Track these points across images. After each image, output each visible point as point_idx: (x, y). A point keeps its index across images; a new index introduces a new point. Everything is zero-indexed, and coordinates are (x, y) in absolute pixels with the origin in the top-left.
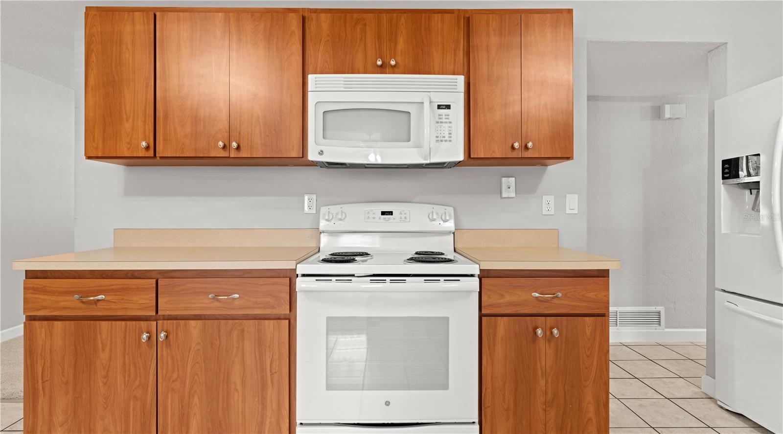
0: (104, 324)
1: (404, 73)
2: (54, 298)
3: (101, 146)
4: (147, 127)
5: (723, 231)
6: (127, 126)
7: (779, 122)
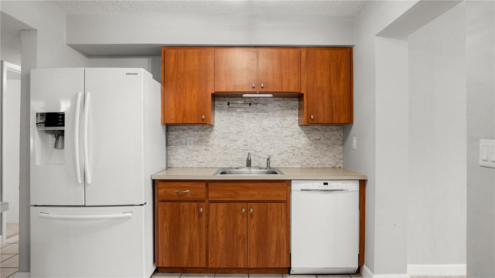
7: (77, 95)
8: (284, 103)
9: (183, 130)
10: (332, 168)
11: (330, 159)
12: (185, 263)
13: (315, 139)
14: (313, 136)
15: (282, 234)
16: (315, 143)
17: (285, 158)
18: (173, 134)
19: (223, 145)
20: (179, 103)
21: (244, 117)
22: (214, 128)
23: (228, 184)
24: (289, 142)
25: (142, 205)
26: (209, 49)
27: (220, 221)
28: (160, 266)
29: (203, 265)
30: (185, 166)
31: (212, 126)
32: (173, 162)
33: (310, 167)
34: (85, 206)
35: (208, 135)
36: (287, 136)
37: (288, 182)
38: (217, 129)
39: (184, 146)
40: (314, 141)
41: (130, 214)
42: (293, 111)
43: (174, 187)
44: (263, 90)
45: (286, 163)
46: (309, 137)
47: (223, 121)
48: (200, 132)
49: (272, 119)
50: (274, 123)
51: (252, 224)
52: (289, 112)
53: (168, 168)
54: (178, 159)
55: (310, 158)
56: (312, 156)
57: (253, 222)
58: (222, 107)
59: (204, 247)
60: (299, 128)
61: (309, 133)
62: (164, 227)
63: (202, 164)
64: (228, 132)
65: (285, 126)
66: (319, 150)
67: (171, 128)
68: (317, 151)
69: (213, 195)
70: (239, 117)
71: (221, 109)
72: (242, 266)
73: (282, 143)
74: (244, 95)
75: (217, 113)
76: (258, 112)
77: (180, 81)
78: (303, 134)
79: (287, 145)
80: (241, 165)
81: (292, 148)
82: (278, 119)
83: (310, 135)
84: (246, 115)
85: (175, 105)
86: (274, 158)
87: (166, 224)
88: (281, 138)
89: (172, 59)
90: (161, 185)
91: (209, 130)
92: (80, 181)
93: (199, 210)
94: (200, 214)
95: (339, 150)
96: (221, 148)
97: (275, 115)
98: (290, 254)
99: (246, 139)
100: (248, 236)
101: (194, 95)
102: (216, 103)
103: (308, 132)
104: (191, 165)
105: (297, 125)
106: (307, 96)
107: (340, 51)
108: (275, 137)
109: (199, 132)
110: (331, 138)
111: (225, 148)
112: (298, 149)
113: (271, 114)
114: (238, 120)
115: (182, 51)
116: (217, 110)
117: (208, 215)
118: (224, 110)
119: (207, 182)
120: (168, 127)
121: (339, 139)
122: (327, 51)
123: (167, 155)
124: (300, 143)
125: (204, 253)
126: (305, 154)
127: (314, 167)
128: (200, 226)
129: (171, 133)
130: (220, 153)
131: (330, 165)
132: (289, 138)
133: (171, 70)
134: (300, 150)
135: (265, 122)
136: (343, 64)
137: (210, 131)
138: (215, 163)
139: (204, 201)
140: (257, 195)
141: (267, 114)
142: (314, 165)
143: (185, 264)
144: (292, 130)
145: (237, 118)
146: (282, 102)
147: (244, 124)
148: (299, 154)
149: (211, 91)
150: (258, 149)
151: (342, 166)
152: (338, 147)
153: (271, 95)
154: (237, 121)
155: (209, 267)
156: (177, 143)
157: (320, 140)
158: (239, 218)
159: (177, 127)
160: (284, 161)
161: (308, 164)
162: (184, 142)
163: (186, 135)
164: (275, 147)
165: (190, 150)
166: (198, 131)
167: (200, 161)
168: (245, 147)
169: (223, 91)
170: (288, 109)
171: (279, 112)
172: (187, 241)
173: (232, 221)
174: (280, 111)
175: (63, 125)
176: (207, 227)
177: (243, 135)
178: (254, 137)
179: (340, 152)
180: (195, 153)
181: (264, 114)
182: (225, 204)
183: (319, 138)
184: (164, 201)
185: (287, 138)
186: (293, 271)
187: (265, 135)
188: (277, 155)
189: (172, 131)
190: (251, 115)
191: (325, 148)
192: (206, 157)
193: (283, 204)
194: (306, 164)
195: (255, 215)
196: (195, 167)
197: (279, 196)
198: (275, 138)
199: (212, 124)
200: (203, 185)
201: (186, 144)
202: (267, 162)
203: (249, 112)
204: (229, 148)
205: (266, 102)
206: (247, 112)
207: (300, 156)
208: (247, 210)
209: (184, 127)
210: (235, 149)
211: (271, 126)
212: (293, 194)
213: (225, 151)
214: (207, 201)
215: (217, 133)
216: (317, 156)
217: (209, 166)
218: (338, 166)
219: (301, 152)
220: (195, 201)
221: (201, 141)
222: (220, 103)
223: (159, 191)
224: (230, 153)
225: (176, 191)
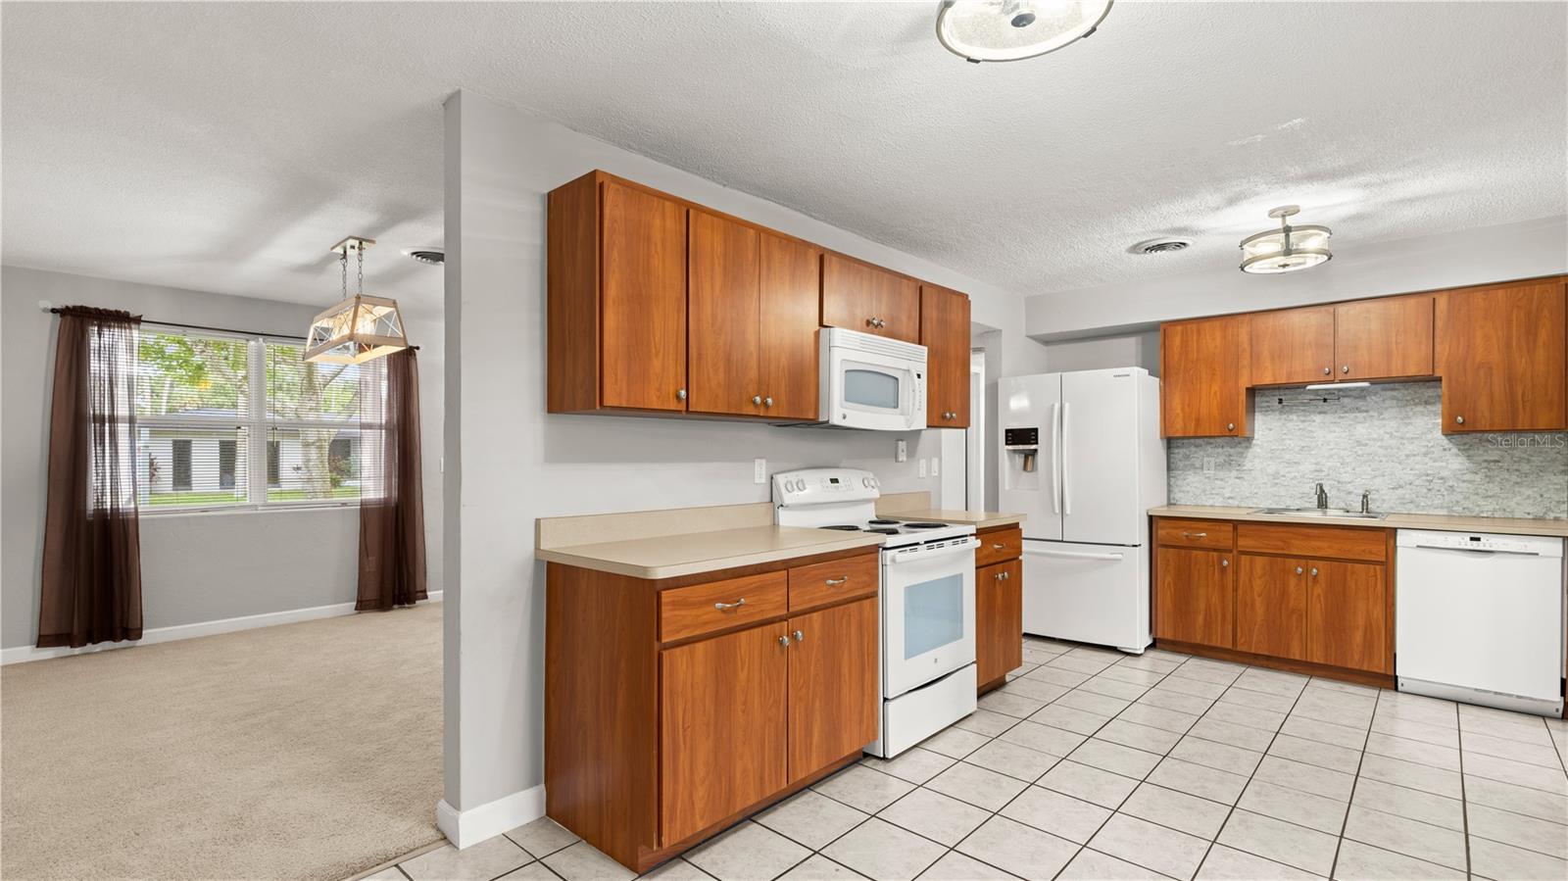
0: (744, 634)
1: (885, 336)
2: (695, 612)
3: (625, 390)
4: (679, 368)
5: (1007, 488)
6: (657, 363)
7: (1053, 405)
8: (1406, 392)
9: (1196, 446)
10: (1533, 519)
11: (1528, 501)
12: (1199, 637)
13: (1485, 461)
14: (1480, 455)
15: (1375, 616)
16: (1487, 468)
17: (1407, 496)
18: (1179, 453)
19: (1271, 470)
20: (1189, 405)
21: (1314, 421)
22: (1254, 442)
23: (1272, 529)
24: (1417, 467)
25: (1136, 546)
26: (1240, 318)
27: (1258, 584)
28: (1160, 635)
29: (1228, 645)
30: (1199, 502)
31: (1249, 439)
32: (1178, 495)
33: (1474, 514)
34: (1062, 541)
35: (1243, 453)
36: (1415, 455)
37: (1392, 532)
38: (1259, 442)
39: (1199, 471)
40: (1485, 465)
41: (1120, 556)
42: (1428, 407)
43: (1183, 527)
44: (1348, 377)
45: (1411, 506)
46: (1469, 457)
47: (1270, 430)
48: (1227, 449)
49: (1377, 423)
50: (1382, 431)
51: (1315, 594)
52: (1420, 408)
53: (1170, 504)
54: (1188, 492)
55: (1473, 497)
56: (1477, 494)
57: (1319, 590)
58: (1268, 407)
59: (1229, 617)
60: (1445, 441)
61: (1469, 449)
62: (1167, 582)
63: (1230, 501)
64: (1281, 448)
65: (1408, 435)
66: (1496, 483)
67: (1174, 443)
68: (1491, 485)
69: (1244, 543)
70: (1304, 421)
71: (1267, 410)
72: (1297, 658)
73: (1400, 467)
74: (1310, 387)
75: (1259, 418)
76: (1346, 412)
77: (1191, 372)
78: (1455, 450)
79: (1413, 472)
80: (1307, 505)
81: (1424, 478)
82: (1393, 424)
83: (1471, 452)
84: (1318, 418)
85: (1183, 409)
86: (1383, 495)
87: (1169, 579)
88: (1398, 458)
89: (1177, 340)
90: (1162, 523)
91: (1243, 445)
92: (1057, 510)
93: (1221, 563)
94: (1223, 570)
95: (1555, 484)
96: (1267, 475)
97: (1386, 415)
98: (1395, 655)
99: (1319, 460)
100: (1309, 613)
101: (1215, 393)
102: (1257, 399)
103: (1466, 447)
104: (1211, 502)
105: (1438, 434)
106: (1450, 380)
107: (1537, 287)
108: (1385, 456)
109: (1225, 449)
110: (1533, 458)
111: (1276, 475)
112: (1442, 478)
113: (1376, 414)
114: (1301, 427)
115: (1194, 327)
116: (1261, 411)
117: (1236, 573)
118: (1273, 411)
119: (1236, 524)
120: (1170, 442)
121: (1554, 460)
122: (1501, 293)
123: (1169, 485)
124: (1446, 468)
125: (1230, 627)
126: (1458, 490)
127: (1482, 515)
128: (1223, 588)
129: (1176, 451)
130: (1265, 483)
131: (1529, 514)
132: (1418, 458)
133: (1176, 357)
134: (1445, 482)
135: (1361, 430)
136: (1546, 312)
137: (1247, 447)
138: (1255, 500)
139: (1231, 551)
140: (1326, 548)
141: (1365, 414)
142: (1482, 512)
143: (1198, 639)
144: (1426, 444)
145: (1299, 423)
146: (1402, 391)
147: (1315, 435)
148: (1443, 490)
149: (1245, 383)
150: (1345, 477)
151: (1564, 516)
152: (1553, 477)
153: (1366, 384)
154: (1300, 429)
155: (1239, 649)
156: (1185, 466)
157: (1499, 461)
158: (1292, 582)
159: (1186, 441)
160: (1405, 501)
161: (1468, 508)
162: (1197, 466)
163: (1201, 453)
164: (1384, 476)
165: (1209, 478)
166: (1223, 447)
167: (1227, 495)
168: (1317, 474)
169: (1268, 383)
170: (1416, 404)
171: (1394, 410)
172: (1202, 606)
173: (1278, 586)
174: (1398, 409)
175: (1037, 443)
176: (1235, 590)
177: (1313, 452)
178: (1336, 457)
179: (1558, 487)
180: (1219, 482)
181: (1358, 415)
182: (1266, 558)
183: (1497, 459)
184: (1166, 546)
185: (1412, 458)
186: (1402, 685)
187: (1360, 452)
188: (1389, 489)
189: (1178, 447)
190: (1328, 418)
191: (1514, 478)
192: (1237, 490)
193: (1378, 567)
194: (1461, 509)
195: (1322, 578)
196: (1217, 504)
197: (1370, 552)
198: (1384, 460)
199: (1247, 434)
200: (1230, 528)
201: (1202, 468)
202: (1363, 502)
203: (1324, 413)
204: (1283, 476)
205: (1361, 394)
206: (1320, 413)
207: (1445, 493)
208: (1307, 571)
209: (1198, 441)
210: (1295, 478)
211: (1375, 436)
212: (1400, 552)
213: (1276, 481)
214: (1235, 552)
215: (1259, 450)
216: (1491, 494)
217: (1243, 505)
218: (1552, 515)
219: (1450, 484)
220: (1215, 550)
221: (1228, 464)
222: (1267, 399)
223: (1160, 532)
224: (1286, 484)
225: (1185, 533)
